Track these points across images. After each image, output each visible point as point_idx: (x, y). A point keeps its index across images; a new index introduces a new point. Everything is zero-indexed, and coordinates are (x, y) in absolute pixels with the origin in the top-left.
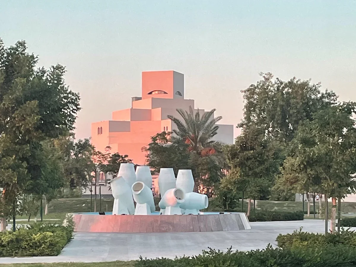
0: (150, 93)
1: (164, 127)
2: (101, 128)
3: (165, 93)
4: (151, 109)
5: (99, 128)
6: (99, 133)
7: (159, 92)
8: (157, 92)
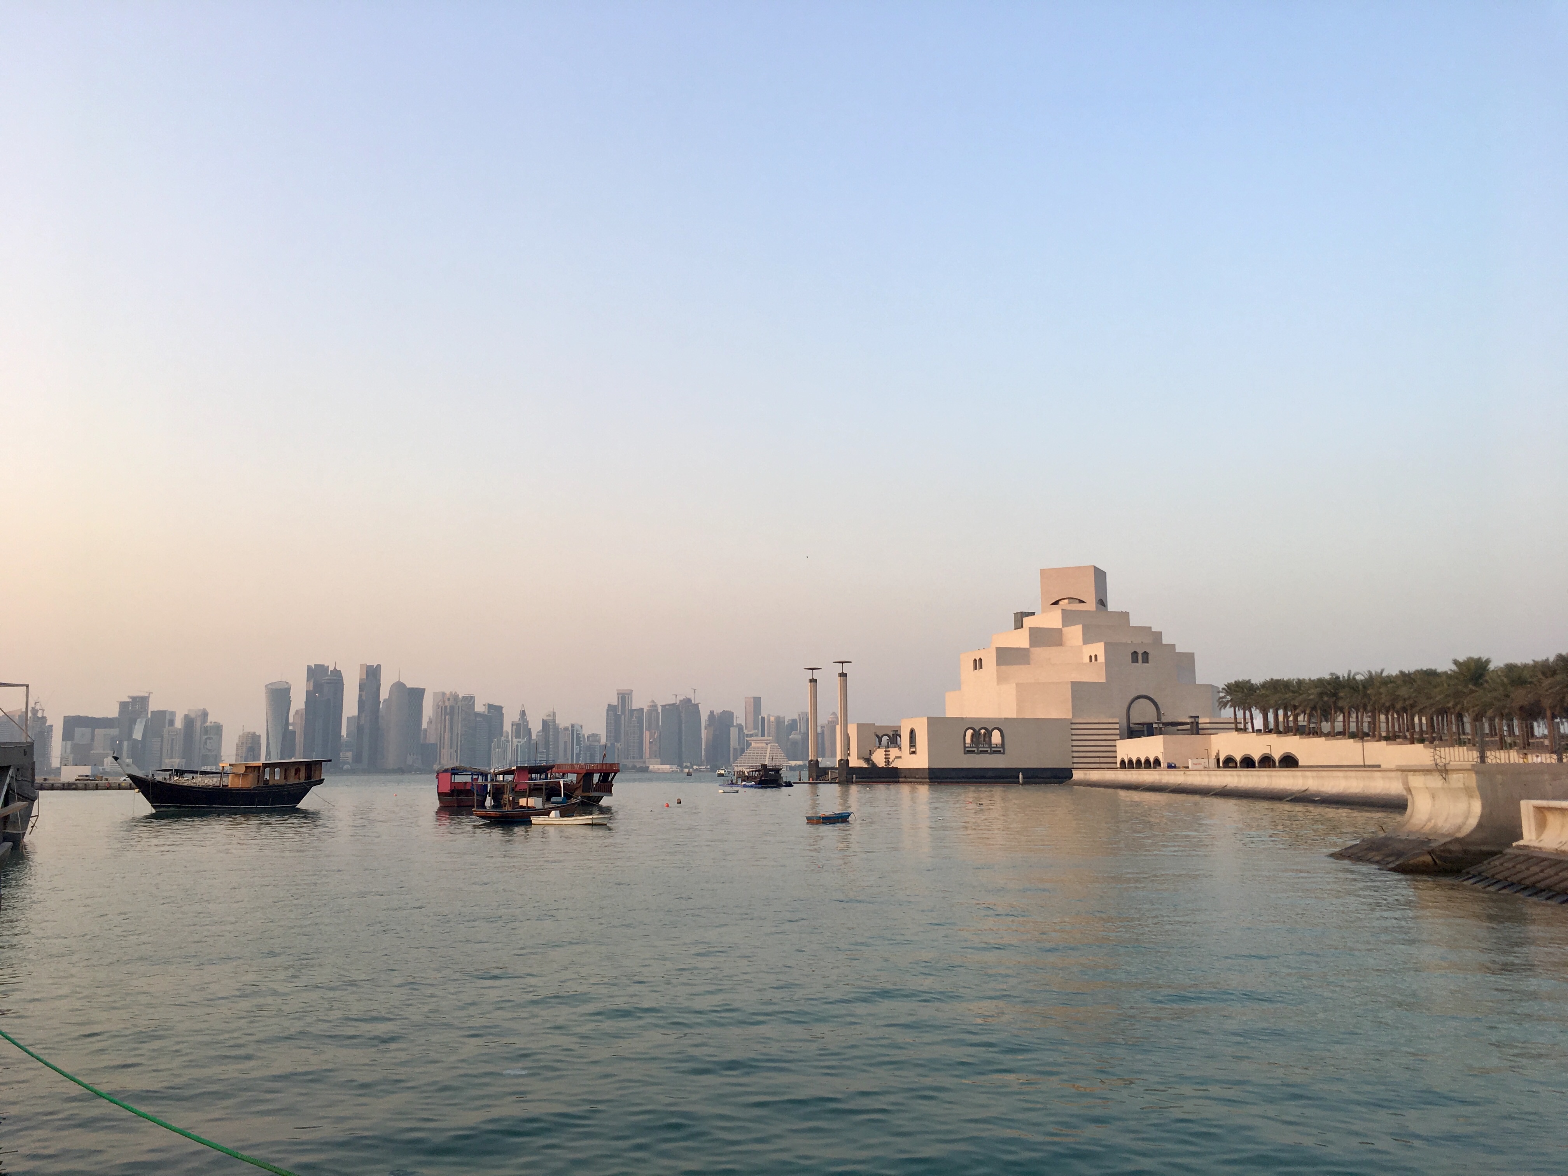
0: (1056, 603)
1: (1091, 657)
2: (980, 659)
3: (1081, 602)
4: (1060, 626)
5: (975, 660)
6: (975, 668)
7: (1071, 600)
8: (1066, 601)
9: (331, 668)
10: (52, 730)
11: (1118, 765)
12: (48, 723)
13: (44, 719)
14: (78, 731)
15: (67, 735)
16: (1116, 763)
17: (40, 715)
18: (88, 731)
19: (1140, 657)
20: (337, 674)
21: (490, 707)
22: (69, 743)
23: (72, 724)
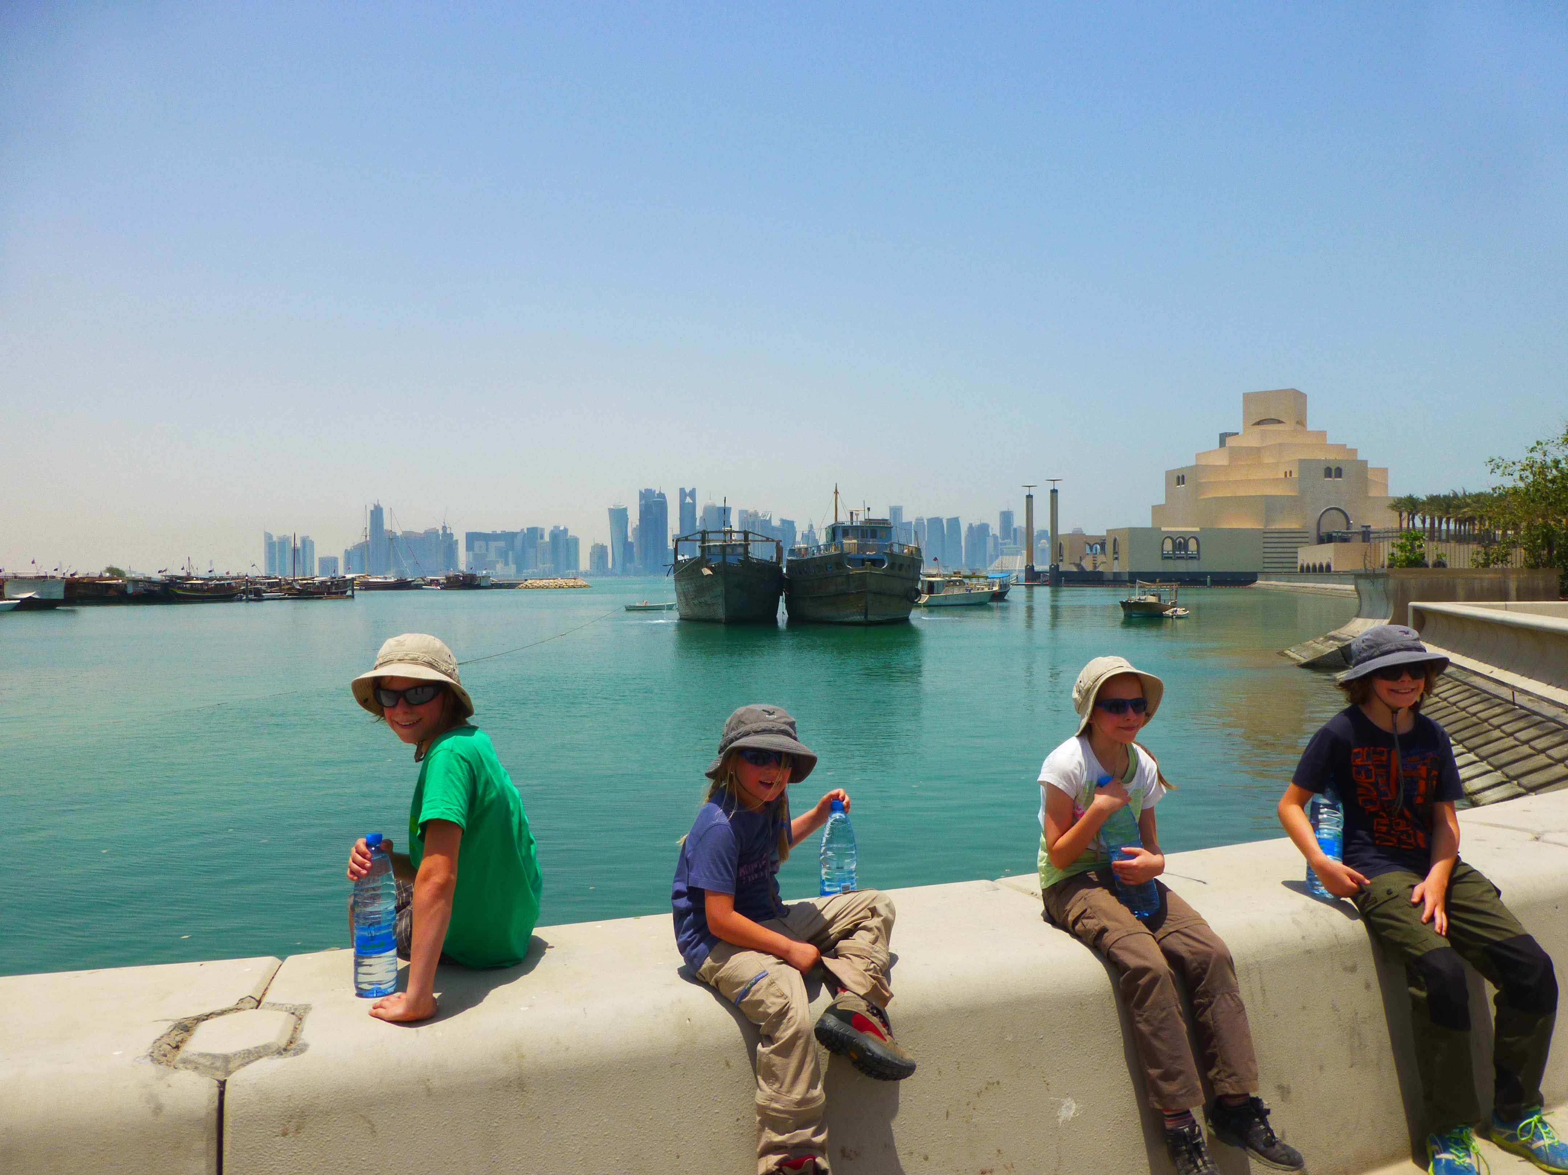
1: (1286, 473)
2: (1183, 476)
5: (1178, 477)
9: (657, 492)
10: (457, 544)
11: (1299, 570)
12: (455, 539)
13: (451, 534)
14: (477, 544)
15: (469, 547)
16: (1297, 568)
17: (448, 532)
18: (483, 544)
19: (1333, 472)
20: (662, 496)
21: (783, 521)
22: (471, 553)
23: (472, 538)
